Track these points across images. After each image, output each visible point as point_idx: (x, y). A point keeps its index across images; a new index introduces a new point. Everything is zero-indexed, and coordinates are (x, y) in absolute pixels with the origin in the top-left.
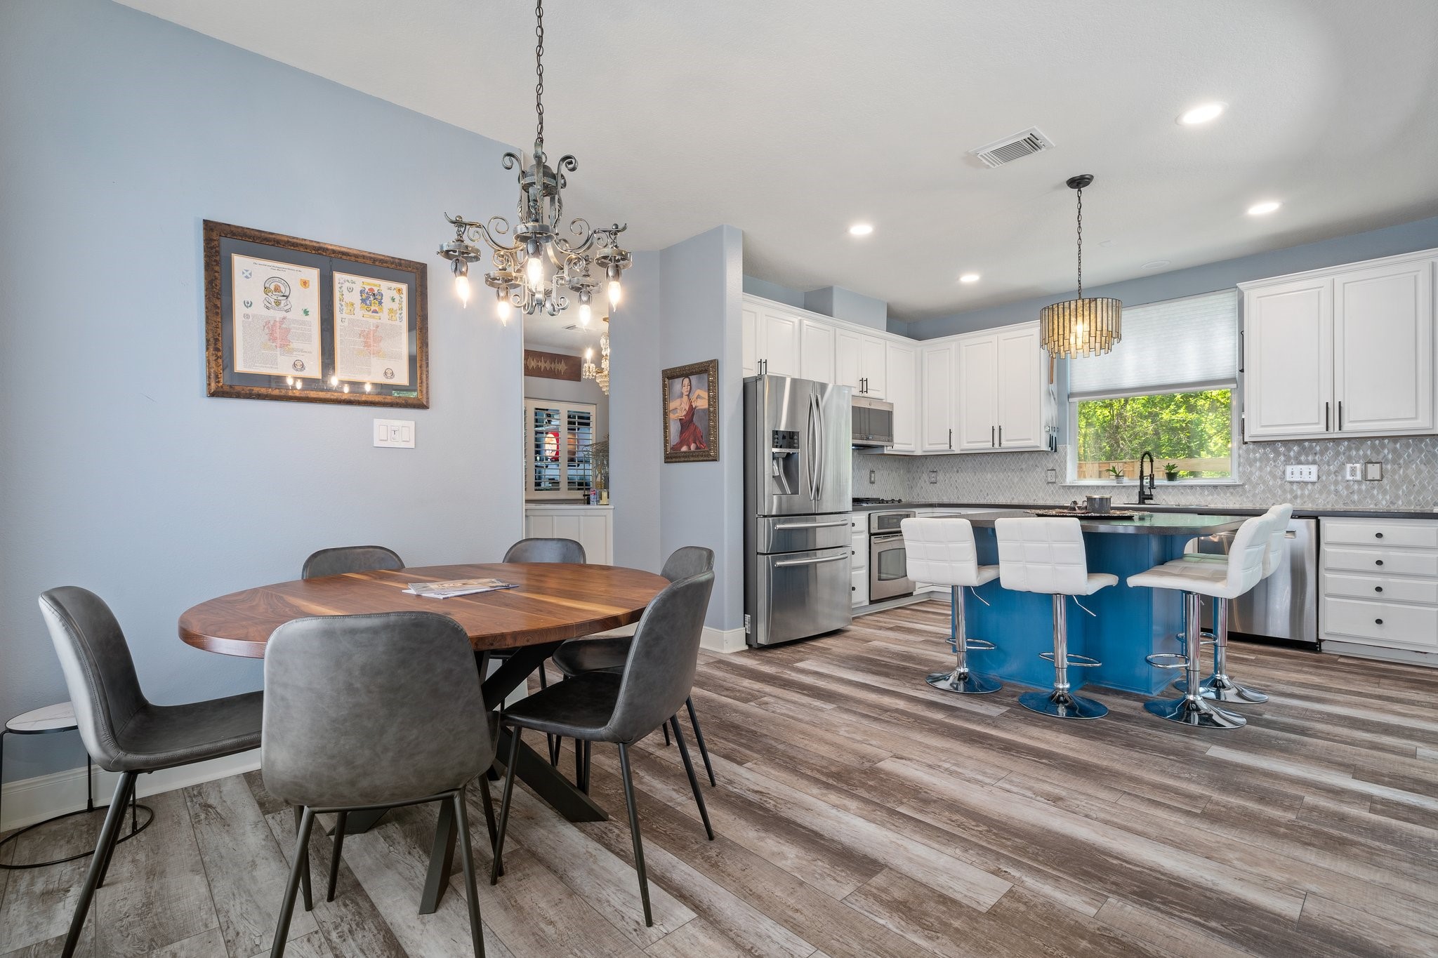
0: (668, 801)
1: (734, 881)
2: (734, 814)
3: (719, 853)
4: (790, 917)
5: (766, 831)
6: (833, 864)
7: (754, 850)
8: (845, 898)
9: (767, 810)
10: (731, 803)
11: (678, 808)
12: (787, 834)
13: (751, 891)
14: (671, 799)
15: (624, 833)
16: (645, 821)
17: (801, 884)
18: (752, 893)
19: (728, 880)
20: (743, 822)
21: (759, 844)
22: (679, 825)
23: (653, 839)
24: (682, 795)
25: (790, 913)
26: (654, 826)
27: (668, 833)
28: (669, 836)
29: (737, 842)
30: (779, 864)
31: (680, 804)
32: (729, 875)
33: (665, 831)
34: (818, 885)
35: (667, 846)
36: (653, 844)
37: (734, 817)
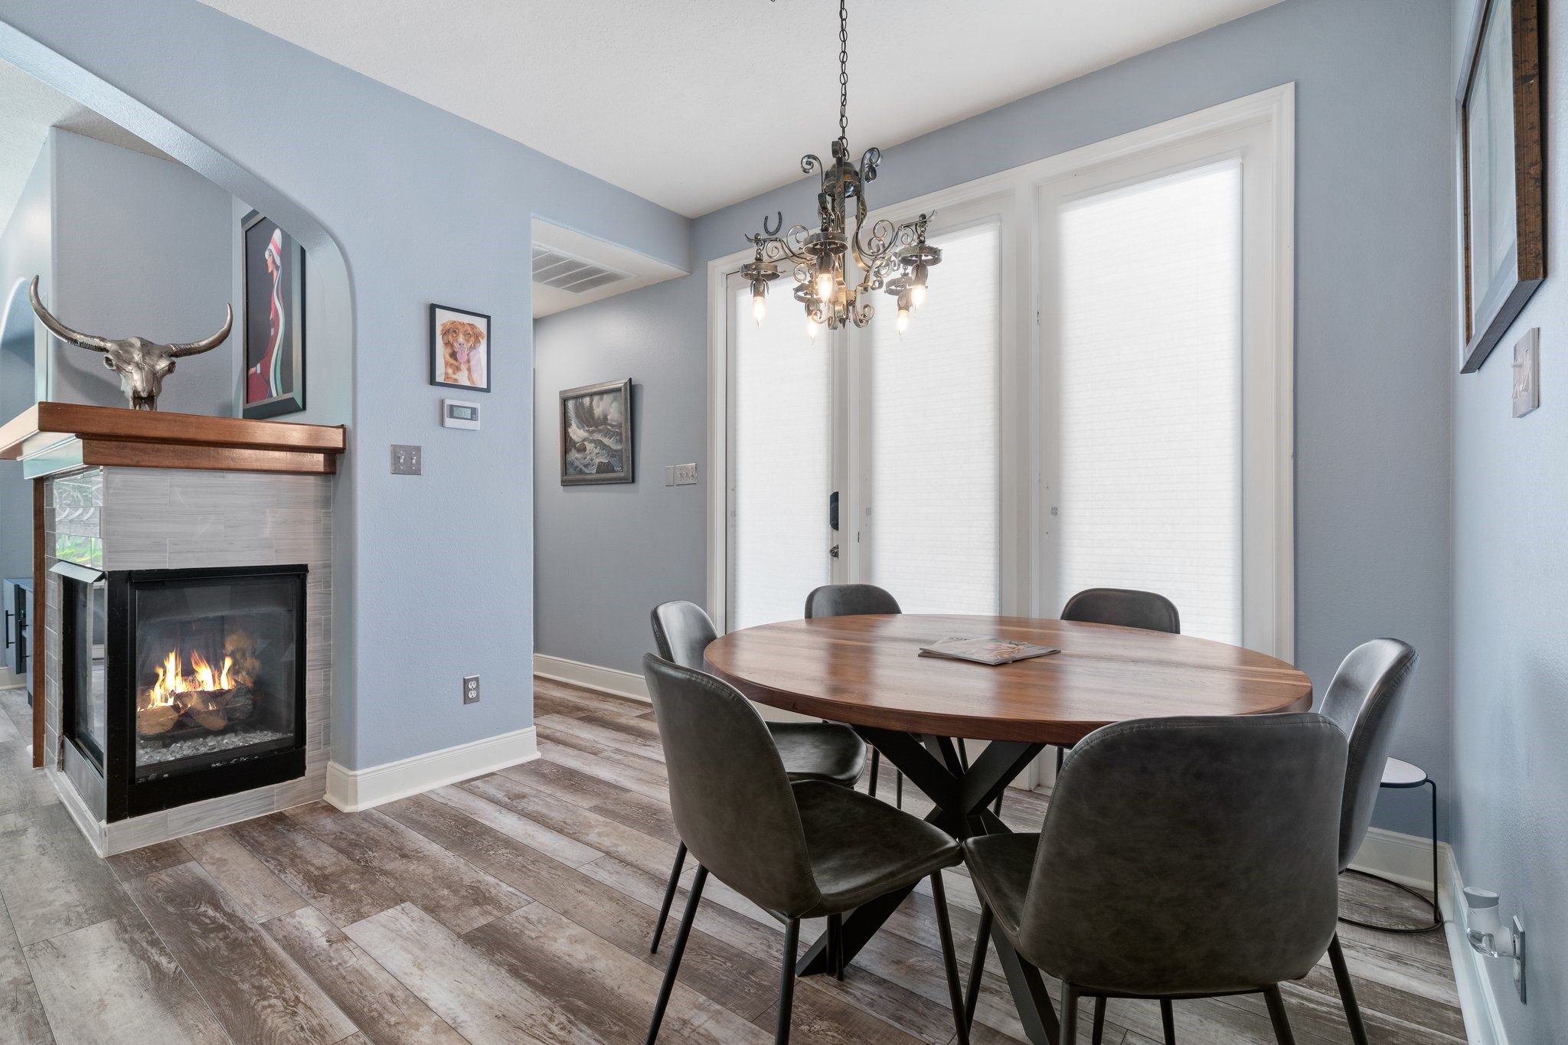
0: (719, 1012)
1: (632, 910)
2: (619, 997)
3: (645, 936)
4: (587, 887)
5: (581, 972)
6: (517, 936)
7: (603, 944)
8: (530, 903)
9: (569, 1009)
10: (621, 1018)
11: (702, 999)
12: (554, 969)
13: (618, 903)
14: (715, 1016)
15: (763, 950)
16: (744, 972)
17: (565, 913)
18: (617, 901)
19: (639, 911)
20: (609, 982)
21: (595, 952)
22: (697, 970)
23: (725, 946)
24: (701, 1031)
25: (587, 889)
26: (729, 964)
27: (709, 957)
28: (706, 952)
29: (622, 952)
30: (580, 929)
31: (701, 1008)
32: (637, 915)
33: (713, 958)
34: (549, 912)
35: (707, 939)
36: (724, 940)
37: (621, 991)
